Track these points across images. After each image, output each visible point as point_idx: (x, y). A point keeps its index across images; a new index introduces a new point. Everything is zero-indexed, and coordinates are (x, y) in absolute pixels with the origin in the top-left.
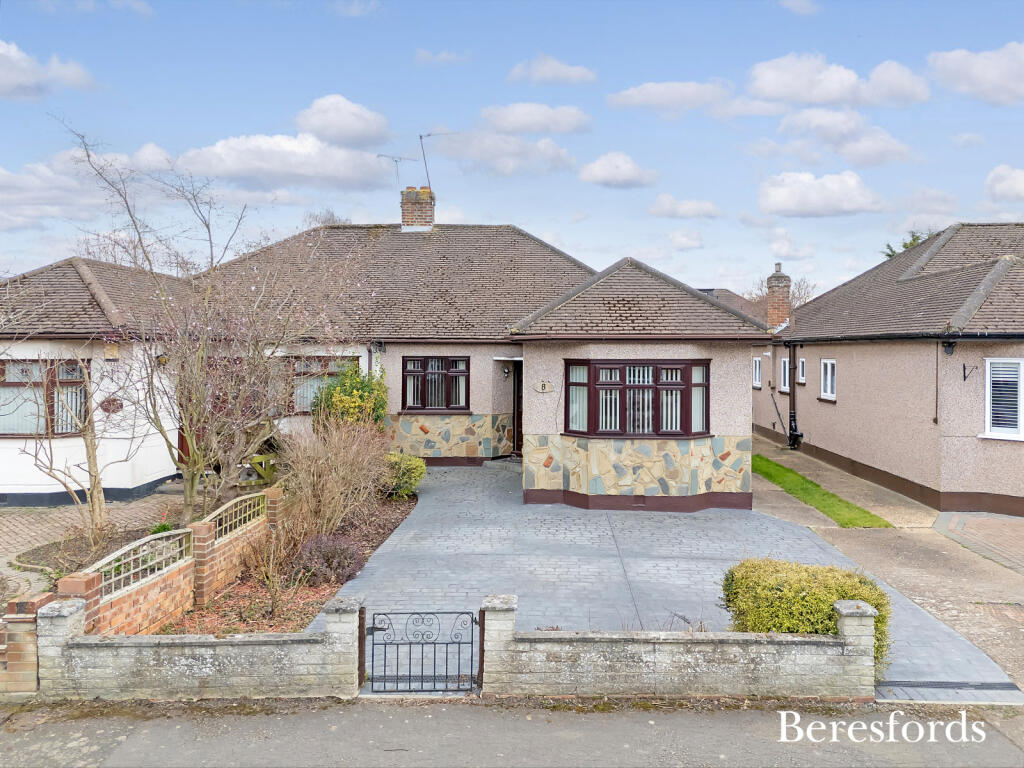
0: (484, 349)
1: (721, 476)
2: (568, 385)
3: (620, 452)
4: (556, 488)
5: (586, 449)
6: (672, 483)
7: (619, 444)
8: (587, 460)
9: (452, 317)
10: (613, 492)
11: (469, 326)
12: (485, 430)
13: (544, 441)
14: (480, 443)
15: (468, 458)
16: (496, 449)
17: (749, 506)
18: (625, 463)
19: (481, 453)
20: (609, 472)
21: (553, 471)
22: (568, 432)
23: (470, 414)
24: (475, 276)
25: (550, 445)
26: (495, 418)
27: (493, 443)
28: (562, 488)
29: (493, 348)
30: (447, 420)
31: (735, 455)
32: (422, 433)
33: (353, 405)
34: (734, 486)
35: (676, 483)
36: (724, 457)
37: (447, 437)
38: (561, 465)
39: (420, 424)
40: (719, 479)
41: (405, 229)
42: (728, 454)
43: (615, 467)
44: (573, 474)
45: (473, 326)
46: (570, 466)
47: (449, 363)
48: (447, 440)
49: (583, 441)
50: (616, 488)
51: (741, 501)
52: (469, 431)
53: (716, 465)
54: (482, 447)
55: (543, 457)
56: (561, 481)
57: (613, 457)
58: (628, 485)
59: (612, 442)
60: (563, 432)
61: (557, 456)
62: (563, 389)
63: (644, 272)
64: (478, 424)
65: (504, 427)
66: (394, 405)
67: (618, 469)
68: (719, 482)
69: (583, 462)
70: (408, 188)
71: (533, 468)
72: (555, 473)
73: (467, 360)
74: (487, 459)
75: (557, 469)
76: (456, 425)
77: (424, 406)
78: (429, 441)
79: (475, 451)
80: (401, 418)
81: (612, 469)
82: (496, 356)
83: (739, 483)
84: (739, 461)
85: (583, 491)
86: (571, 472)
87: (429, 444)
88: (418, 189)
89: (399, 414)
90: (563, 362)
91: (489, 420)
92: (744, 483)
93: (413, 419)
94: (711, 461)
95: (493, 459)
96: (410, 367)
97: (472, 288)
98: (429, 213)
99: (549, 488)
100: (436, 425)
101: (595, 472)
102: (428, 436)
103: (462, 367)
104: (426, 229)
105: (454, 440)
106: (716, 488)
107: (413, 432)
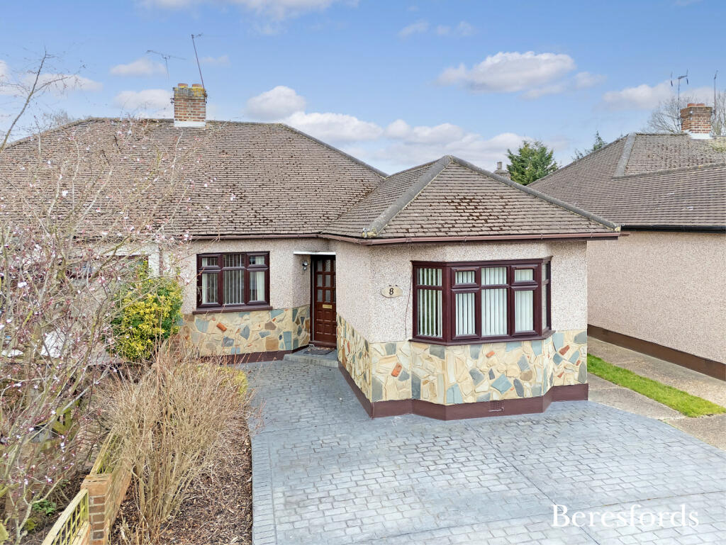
0: (284, 244)
1: (561, 369)
2: (416, 288)
3: (476, 357)
4: (404, 398)
5: (442, 356)
6: (526, 385)
7: (475, 348)
8: (444, 367)
9: (246, 212)
10: (470, 400)
11: (266, 221)
12: (286, 323)
13: (391, 348)
14: (281, 337)
15: (268, 353)
16: (296, 341)
17: (585, 397)
18: (482, 368)
19: (281, 346)
20: (467, 378)
21: (401, 379)
22: (417, 338)
23: (271, 309)
24: (258, 170)
25: (398, 352)
26: (295, 311)
27: (293, 336)
28: (411, 397)
29: (293, 242)
30: (246, 316)
31: (574, 347)
32: (220, 331)
33: (148, 311)
34: (572, 379)
35: (530, 383)
36: (563, 352)
37: (245, 333)
38: (410, 373)
39: (216, 323)
40: (558, 374)
41: (178, 124)
42: (567, 348)
43: (473, 373)
44: (426, 382)
45: (271, 221)
46: (421, 374)
47: (247, 258)
48: (246, 336)
49: (438, 348)
50: (473, 395)
51: (578, 393)
52: (270, 326)
53: (557, 359)
54: (282, 340)
55: (391, 366)
56: (410, 390)
57: (470, 364)
58: (486, 391)
59: (468, 348)
60: (411, 338)
61: (406, 365)
62: (412, 293)
63: (469, 170)
64: (278, 318)
65: (303, 319)
66: (190, 304)
67: (475, 376)
68: (560, 376)
69: (439, 371)
70: (179, 85)
71: (381, 378)
72: (404, 382)
73: (267, 256)
74: (288, 352)
75: (405, 377)
76: (255, 321)
77: (221, 304)
78: (226, 339)
79: (276, 345)
80: (196, 317)
81: (470, 376)
82: (296, 249)
83: (577, 375)
84: (577, 354)
85: (438, 400)
86: (422, 380)
87: (227, 341)
88: (190, 87)
89: (194, 313)
90: (410, 264)
91: (290, 313)
92: (581, 376)
93: (210, 317)
94: (552, 356)
95: (294, 351)
96: (205, 264)
97: (259, 182)
98: (202, 110)
99: (397, 399)
100: (234, 322)
101: (452, 380)
102: (226, 334)
103: (260, 262)
104: (200, 124)
105: (253, 336)
106: (558, 383)
107: (210, 331)
